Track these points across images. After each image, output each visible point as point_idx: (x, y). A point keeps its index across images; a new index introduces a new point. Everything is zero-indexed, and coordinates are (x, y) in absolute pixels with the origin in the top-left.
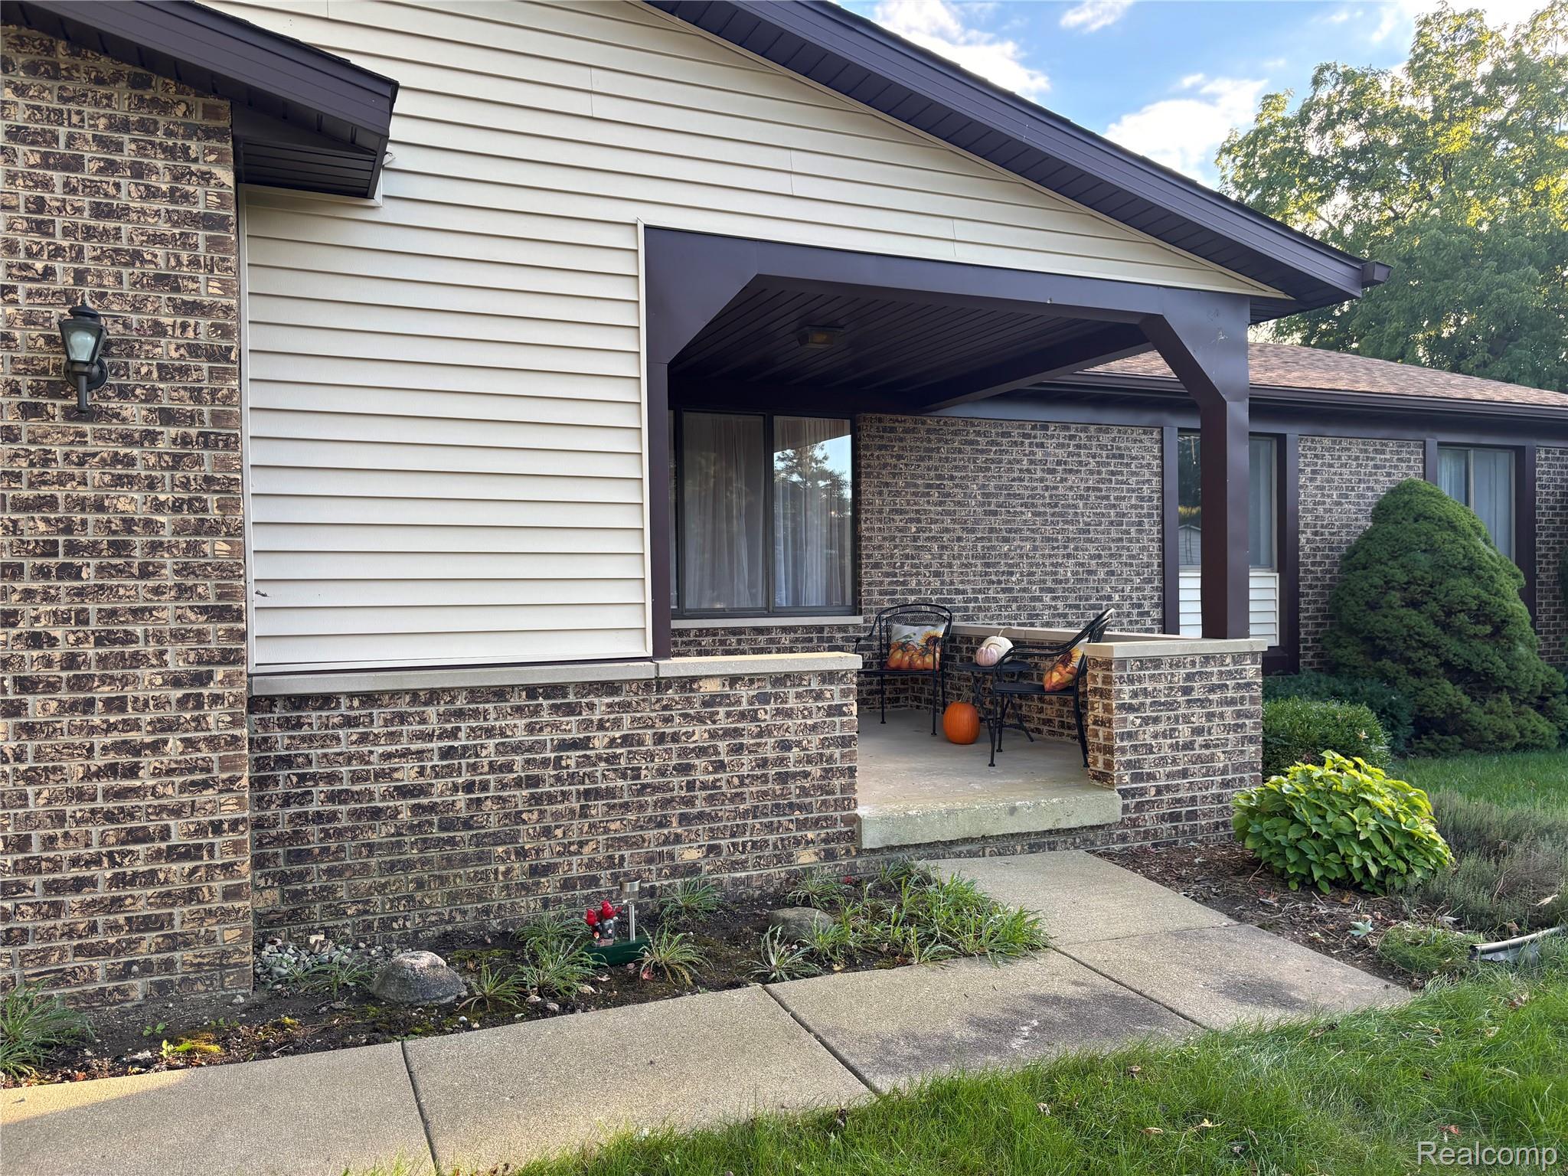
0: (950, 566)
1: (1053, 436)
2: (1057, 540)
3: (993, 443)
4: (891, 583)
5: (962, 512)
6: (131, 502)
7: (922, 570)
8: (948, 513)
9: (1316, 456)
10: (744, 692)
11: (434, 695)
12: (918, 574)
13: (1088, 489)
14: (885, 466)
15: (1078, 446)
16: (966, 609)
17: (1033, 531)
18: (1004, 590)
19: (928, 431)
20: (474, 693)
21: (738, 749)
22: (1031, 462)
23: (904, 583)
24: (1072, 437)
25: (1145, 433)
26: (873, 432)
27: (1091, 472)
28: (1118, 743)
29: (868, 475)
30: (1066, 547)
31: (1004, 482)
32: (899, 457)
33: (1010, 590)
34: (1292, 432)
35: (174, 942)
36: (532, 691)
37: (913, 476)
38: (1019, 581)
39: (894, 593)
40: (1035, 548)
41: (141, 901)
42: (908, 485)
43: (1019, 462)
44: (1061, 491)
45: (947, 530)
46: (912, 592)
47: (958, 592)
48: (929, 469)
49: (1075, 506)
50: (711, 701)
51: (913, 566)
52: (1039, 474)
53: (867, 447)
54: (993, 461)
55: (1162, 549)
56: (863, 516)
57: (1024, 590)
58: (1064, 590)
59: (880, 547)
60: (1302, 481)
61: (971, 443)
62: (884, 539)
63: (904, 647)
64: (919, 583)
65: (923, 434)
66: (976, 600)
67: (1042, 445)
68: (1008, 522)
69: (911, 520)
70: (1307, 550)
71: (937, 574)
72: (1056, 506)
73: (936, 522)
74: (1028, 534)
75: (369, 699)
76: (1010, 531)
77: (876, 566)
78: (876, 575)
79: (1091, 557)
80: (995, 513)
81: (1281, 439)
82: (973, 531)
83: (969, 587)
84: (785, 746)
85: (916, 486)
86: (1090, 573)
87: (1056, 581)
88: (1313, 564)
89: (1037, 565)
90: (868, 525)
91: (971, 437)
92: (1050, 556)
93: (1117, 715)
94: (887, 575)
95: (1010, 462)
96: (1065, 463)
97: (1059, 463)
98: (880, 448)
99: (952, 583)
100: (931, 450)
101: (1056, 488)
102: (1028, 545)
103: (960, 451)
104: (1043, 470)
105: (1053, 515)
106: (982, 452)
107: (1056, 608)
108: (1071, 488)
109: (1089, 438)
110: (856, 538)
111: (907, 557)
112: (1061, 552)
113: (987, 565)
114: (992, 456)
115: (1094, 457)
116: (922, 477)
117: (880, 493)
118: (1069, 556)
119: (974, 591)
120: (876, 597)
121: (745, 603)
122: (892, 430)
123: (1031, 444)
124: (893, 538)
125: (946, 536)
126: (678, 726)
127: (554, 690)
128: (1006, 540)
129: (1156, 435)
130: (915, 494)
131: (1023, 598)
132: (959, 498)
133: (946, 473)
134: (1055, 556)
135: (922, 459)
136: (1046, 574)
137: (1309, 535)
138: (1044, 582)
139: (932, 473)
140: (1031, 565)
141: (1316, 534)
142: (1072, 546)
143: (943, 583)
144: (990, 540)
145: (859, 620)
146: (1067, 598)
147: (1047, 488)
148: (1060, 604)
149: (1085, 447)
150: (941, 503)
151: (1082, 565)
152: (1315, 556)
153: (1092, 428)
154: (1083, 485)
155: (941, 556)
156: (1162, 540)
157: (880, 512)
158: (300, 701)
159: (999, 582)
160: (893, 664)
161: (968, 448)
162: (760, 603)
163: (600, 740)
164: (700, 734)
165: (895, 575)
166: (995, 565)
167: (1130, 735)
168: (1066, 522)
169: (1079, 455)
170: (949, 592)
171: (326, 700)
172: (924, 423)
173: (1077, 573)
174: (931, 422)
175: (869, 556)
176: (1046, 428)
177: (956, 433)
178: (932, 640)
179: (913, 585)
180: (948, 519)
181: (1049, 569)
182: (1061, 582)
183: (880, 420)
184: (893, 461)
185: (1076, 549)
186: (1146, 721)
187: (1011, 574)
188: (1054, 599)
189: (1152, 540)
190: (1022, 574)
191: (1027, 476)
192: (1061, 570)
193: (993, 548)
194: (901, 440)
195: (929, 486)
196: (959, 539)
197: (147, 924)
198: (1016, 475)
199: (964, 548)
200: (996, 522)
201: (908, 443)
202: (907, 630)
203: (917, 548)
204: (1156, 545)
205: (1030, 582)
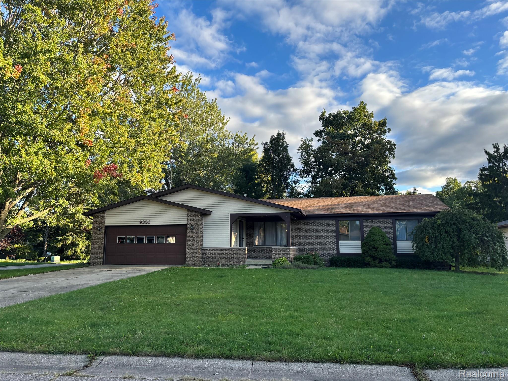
2: (318, 236)
5: (302, 233)
6: (194, 236)
9: (367, 223)
10: (236, 250)
11: (213, 249)
13: (323, 229)
20: (216, 249)
22: (313, 226)
28: (273, 257)
31: (309, 229)
35: (195, 263)
36: (220, 249)
41: (193, 260)
49: (321, 232)
54: (307, 226)
73: (298, 234)
74: (313, 236)
75: (209, 249)
79: (324, 239)
80: (307, 233)
81: (360, 220)
82: (304, 235)
84: (240, 255)
93: (272, 254)
95: (310, 226)
97: (318, 226)
105: (317, 233)
108: (320, 229)
109: (323, 222)
115: (324, 225)
125: (300, 236)
126: (231, 252)
128: (309, 236)
129: (334, 221)
134: (317, 239)
147: (316, 229)
158: (205, 249)
163: (225, 253)
169: (321, 224)
185: (321, 238)
186: (276, 255)
195: (297, 230)
204: (335, 237)
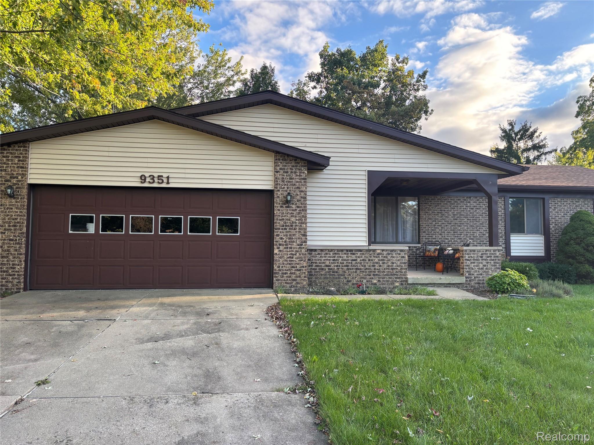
0: (444, 232)
1: (472, 200)
2: (474, 226)
3: (456, 202)
4: (428, 236)
5: (447, 219)
6: (293, 219)
7: (436, 233)
8: (443, 219)
9: (555, 203)
10: (385, 253)
11: (332, 250)
12: (435, 234)
13: (483, 213)
14: (426, 208)
15: (480, 202)
16: (449, 243)
17: (467, 224)
18: (459, 239)
19: (438, 199)
20: (338, 250)
21: (384, 263)
22: (466, 206)
23: (431, 237)
24: (478, 200)
25: (499, 198)
26: (423, 200)
27: (484, 209)
28: (465, 267)
29: (422, 210)
30: (476, 228)
31: (459, 211)
32: (430, 206)
33: (461, 239)
34: (546, 197)
35: (297, 283)
36: (347, 250)
37: (434, 210)
38: (463, 237)
39: (429, 239)
40: (468, 228)
41: (293, 277)
42: (433, 212)
43: (463, 206)
44: (475, 214)
45: (443, 224)
46: (434, 239)
47: (446, 239)
48: (438, 208)
49: (479, 218)
50: (379, 254)
51: (434, 232)
52: (469, 210)
53: (422, 204)
54: (456, 206)
55: (505, 229)
56: (421, 220)
57: (465, 239)
58: (476, 239)
59: (425, 228)
60: (551, 210)
61: (449, 202)
62: (426, 226)
63: (429, 251)
64: (436, 237)
65: (436, 200)
66: (451, 241)
67: (469, 202)
68: (460, 221)
69: (434, 221)
70: (553, 229)
71: (441, 234)
72: (474, 217)
73: (440, 221)
74: (466, 225)
75: (322, 250)
76: (461, 224)
77: (424, 232)
78: (424, 234)
79: (484, 231)
80: (456, 219)
81: (544, 199)
82: (450, 224)
83: (449, 238)
84: (393, 263)
85: (435, 213)
86: (484, 235)
87: (474, 237)
88: (555, 233)
89: (469, 233)
90: (422, 222)
91: (450, 200)
92: (472, 230)
93: (465, 261)
94: (427, 234)
95: (460, 206)
96: (476, 207)
97: (474, 207)
98: (425, 204)
99: (445, 237)
100: (439, 204)
101: (474, 213)
102: (466, 227)
103: (447, 204)
104: (470, 209)
105: (473, 220)
106: (453, 204)
107: (474, 244)
108: (478, 213)
109: (483, 200)
110: (419, 225)
111: (432, 230)
112: (475, 229)
113: (454, 232)
114: (455, 205)
115: (484, 205)
116: (436, 210)
117: (425, 214)
118: (477, 230)
119: (451, 239)
120: (424, 240)
121: (391, 241)
122: (428, 199)
123: (466, 202)
124: (429, 226)
125: (443, 225)
126: (372, 258)
127: (351, 250)
128: (459, 226)
129: (503, 199)
130: (434, 215)
131: (464, 241)
132: (446, 216)
133: (443, 209)
134: (474, 230)
135: (436, 206)
136: (471, 235)
137: (553, 225)
138: (471, 237)
139: (439, 210)
140: (467, 232)
141: (556, 225)
142: (478, 228)
143: (442, 237)
144: (455, 226)
145: (420, 245)
146: (477, 241)
147: (471, 213)
148: (475, 243)
149: (482, 202)
150: (441, 217)
151: (481, 233)
152: (556, 231)
153: (484, 198)
154: (481, 212)
155: (442, 230)
156: (505, 226)
157: (425, 219)
158: (312, 250)
159: (458, 237)
160: (426, 255)
161: (449, 203)
162: (395, 241)
163: (359, 260)
164: (376, 260)
165: (429, 234)
166: (456, 232)
167: (468, 266)
168: (477, 222)
169: (480, 204)
170: (444, 239)
171: (315, 250)
172: (437, 197)
173: (480, 235)
174: (439, 197)
175: (422, 230)
176: (471, 198)
177: (445, 200)
178: (436, 249)
179: (434, 237)
180: (443, 221)
181: (472, 234)
182: (475, 237)
183: (425, 197)
184: (429, 207)
185: (480, 228)
186: (472, 263)
187: (461, 235)
188: (473, 241)
189: (502, 226)
190: (464, 235)
191: (465, 210)
192: (475, 234)
193: (456, 228)
194: (431, 202)
195: (438, 213)
196: (447, 226)
197: (294, 280)
198: (462, 210)
199: (448, 228)
200: (456, 222)
201: (433, 202)
202: (430, 247)
203: (435, 228)
204: (503, 228)
205: (466, 237)
